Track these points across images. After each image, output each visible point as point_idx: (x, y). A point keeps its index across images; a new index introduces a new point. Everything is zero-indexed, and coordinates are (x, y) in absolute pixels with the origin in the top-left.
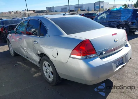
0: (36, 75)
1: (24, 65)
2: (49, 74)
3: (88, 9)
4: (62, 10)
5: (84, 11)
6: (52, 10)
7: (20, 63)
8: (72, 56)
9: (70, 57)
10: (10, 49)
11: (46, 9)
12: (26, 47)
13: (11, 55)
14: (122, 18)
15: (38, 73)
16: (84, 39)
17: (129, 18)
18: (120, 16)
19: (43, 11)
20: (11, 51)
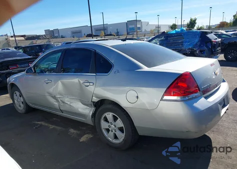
0: (83, 139)
1: (52, 127)
2: (114, 132)
3: (118, 33)
4: (74, 34)
5: (111, 35)
6: (56, 35)
7: (43, 123)
8: (166, 98)
9: (162, 100)
10: (16, 101)
11: (44, 34)
12: (61, 94)
13: (17, 111)
14: (185, 44)
15: (86, 136)
16: (182, 72)
17: (196, 44)
18: (182, 42)
19: (39, 36)
20: (17, 106)
